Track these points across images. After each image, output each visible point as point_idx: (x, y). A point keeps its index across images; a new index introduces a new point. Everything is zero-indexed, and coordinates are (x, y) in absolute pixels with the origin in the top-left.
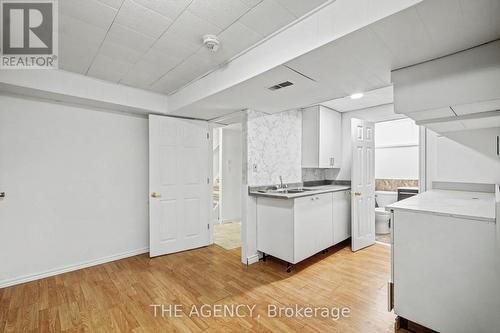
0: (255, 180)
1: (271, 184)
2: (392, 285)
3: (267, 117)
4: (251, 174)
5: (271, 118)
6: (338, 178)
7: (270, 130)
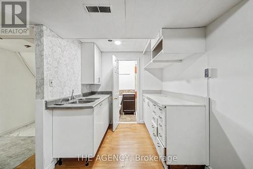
0: (50, 95)
1: (63, 97)
2: (165, 149)
3: (60, 40)
4: (47, 89)
5: (64, 42)
6: (99, 90)
7: (63, 52)
